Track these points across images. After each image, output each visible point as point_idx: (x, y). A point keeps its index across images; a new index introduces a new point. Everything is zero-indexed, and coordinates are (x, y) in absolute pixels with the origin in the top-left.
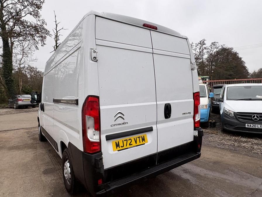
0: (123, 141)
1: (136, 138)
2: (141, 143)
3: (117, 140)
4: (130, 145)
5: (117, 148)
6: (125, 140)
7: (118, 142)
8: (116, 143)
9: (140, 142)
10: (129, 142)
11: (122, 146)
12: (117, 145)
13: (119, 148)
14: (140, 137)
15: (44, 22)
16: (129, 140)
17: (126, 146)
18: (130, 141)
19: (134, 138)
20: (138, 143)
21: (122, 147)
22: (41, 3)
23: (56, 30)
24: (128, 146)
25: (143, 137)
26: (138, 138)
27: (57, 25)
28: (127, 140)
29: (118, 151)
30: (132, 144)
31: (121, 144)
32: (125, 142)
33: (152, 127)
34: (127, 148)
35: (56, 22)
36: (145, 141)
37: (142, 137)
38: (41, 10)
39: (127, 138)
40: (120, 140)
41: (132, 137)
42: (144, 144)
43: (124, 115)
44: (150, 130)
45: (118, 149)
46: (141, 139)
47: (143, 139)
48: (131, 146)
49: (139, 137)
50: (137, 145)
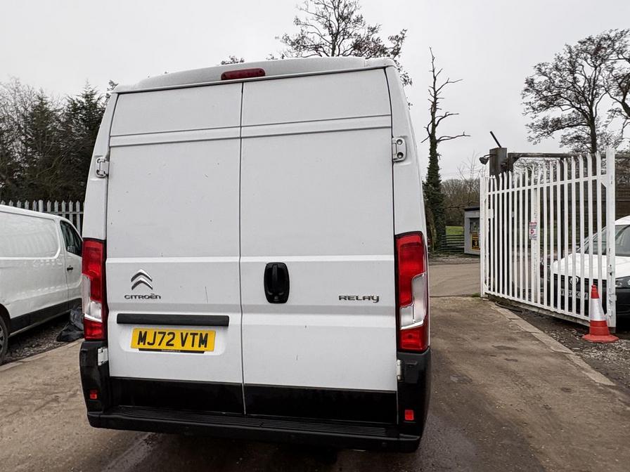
0: (155, 333)
1: (187, 334)
2: (196, 348)
3: (143, 328)
4: (168, 344)
5: (139, 344)
6: (159, 333)
7: (146, 333)
8: (141, 333)
9: (193, 346)
10: (167, 338)
11: (151, 342)
12: (142, 338)
13: (144, 344)
14: (197, 334)
15: (407, 79)
16: (169, 334)
17: (160, 344)
18: (171, 336)
19: (182, 334)
20: (188, 346)
21: (149, 343)
22: (398, 41)
23: (434, 88)
24: (163, 346)
25: (204, 336)
26: (191, 334)
27: (435, 78)
28: (164, 333)
29: (140, 349)
30: (172, 345)
31: (149, 339)
32: (159, 337)
33: (228, 317)
34: (160, 350)
35: (433, 71)
36: (205, 346)
37: (201, 334)
38: (399, 56)
39: (167, 329)
40: (150, 330)
41: (178, 331)
42: (203, 352)
43: (151, 280)
44: (223, 322)
45: (141, 345)
46: (197, 338)
47: (204, 341)
48: (169, 348)
49: (194, 335)
50: (184, 348)
